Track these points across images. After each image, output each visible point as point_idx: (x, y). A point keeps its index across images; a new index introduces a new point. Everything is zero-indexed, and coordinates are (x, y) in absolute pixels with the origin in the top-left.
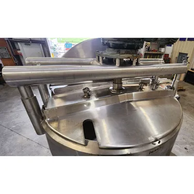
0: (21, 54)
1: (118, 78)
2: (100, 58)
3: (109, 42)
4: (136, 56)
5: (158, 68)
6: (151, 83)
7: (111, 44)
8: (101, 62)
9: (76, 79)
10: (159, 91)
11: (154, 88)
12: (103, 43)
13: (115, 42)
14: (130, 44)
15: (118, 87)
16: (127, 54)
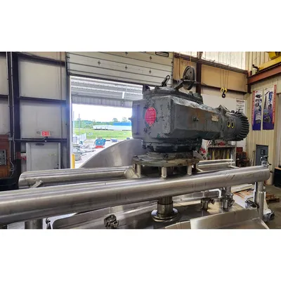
0: (25, 159)
1: (165, 197)
2: (138, 167)
3: (152, 145)
4: (192, 162)
5: (227, 175)
6: (220, 196)
7: (154, 148)
8: (139, 173)
9: (94, 206)
10: (235, 213)
11: (226, 207)
12: (144, 146)
13: (160, 145)
14: (181, 145)
15: (166, 210)
16: (178, 158)
